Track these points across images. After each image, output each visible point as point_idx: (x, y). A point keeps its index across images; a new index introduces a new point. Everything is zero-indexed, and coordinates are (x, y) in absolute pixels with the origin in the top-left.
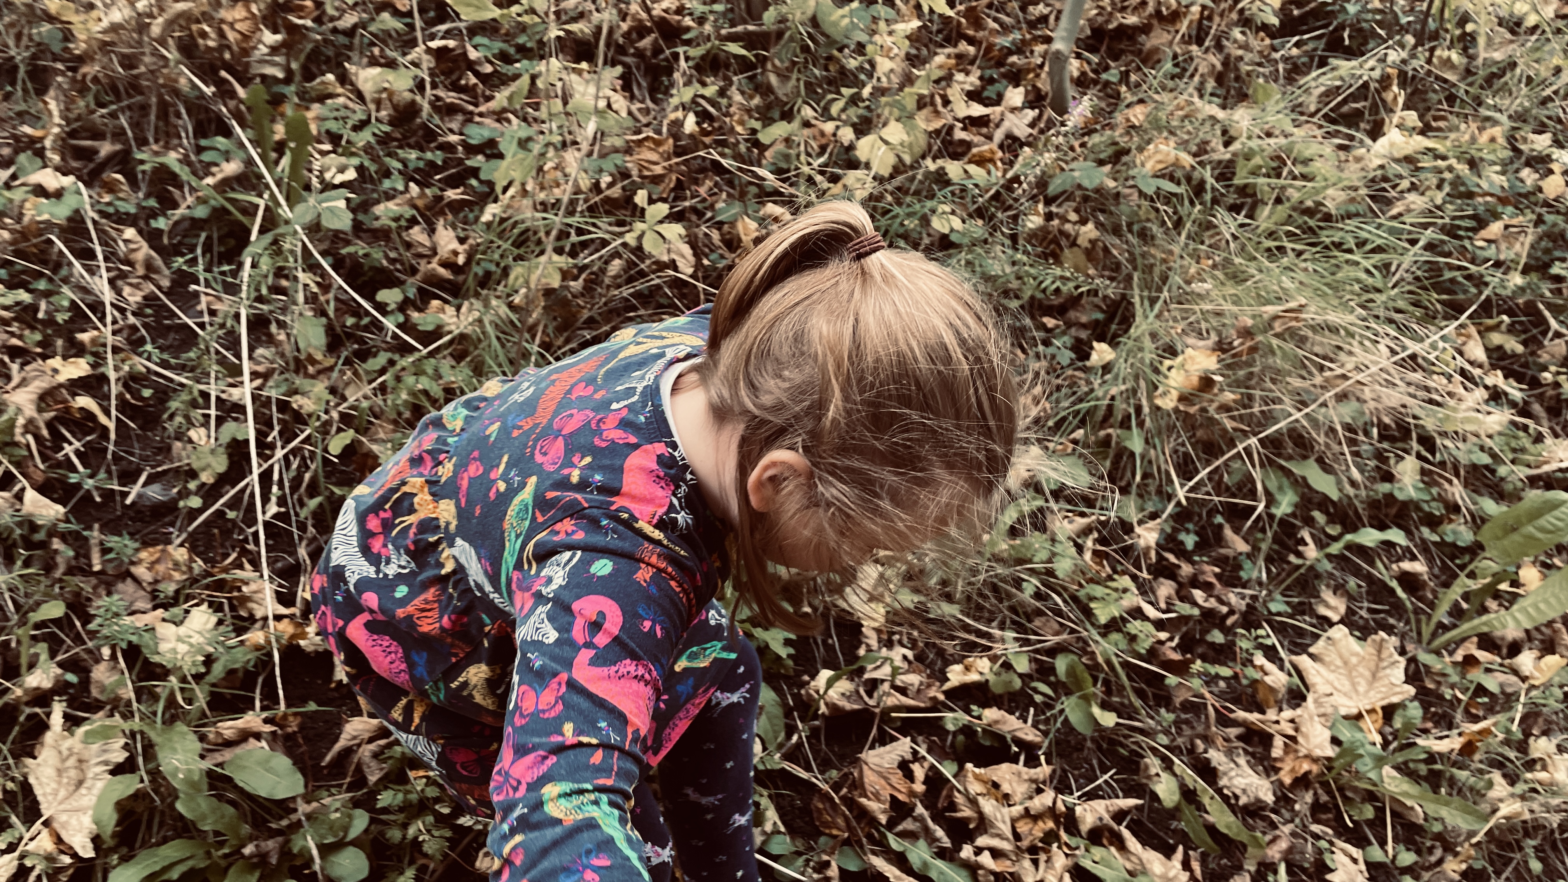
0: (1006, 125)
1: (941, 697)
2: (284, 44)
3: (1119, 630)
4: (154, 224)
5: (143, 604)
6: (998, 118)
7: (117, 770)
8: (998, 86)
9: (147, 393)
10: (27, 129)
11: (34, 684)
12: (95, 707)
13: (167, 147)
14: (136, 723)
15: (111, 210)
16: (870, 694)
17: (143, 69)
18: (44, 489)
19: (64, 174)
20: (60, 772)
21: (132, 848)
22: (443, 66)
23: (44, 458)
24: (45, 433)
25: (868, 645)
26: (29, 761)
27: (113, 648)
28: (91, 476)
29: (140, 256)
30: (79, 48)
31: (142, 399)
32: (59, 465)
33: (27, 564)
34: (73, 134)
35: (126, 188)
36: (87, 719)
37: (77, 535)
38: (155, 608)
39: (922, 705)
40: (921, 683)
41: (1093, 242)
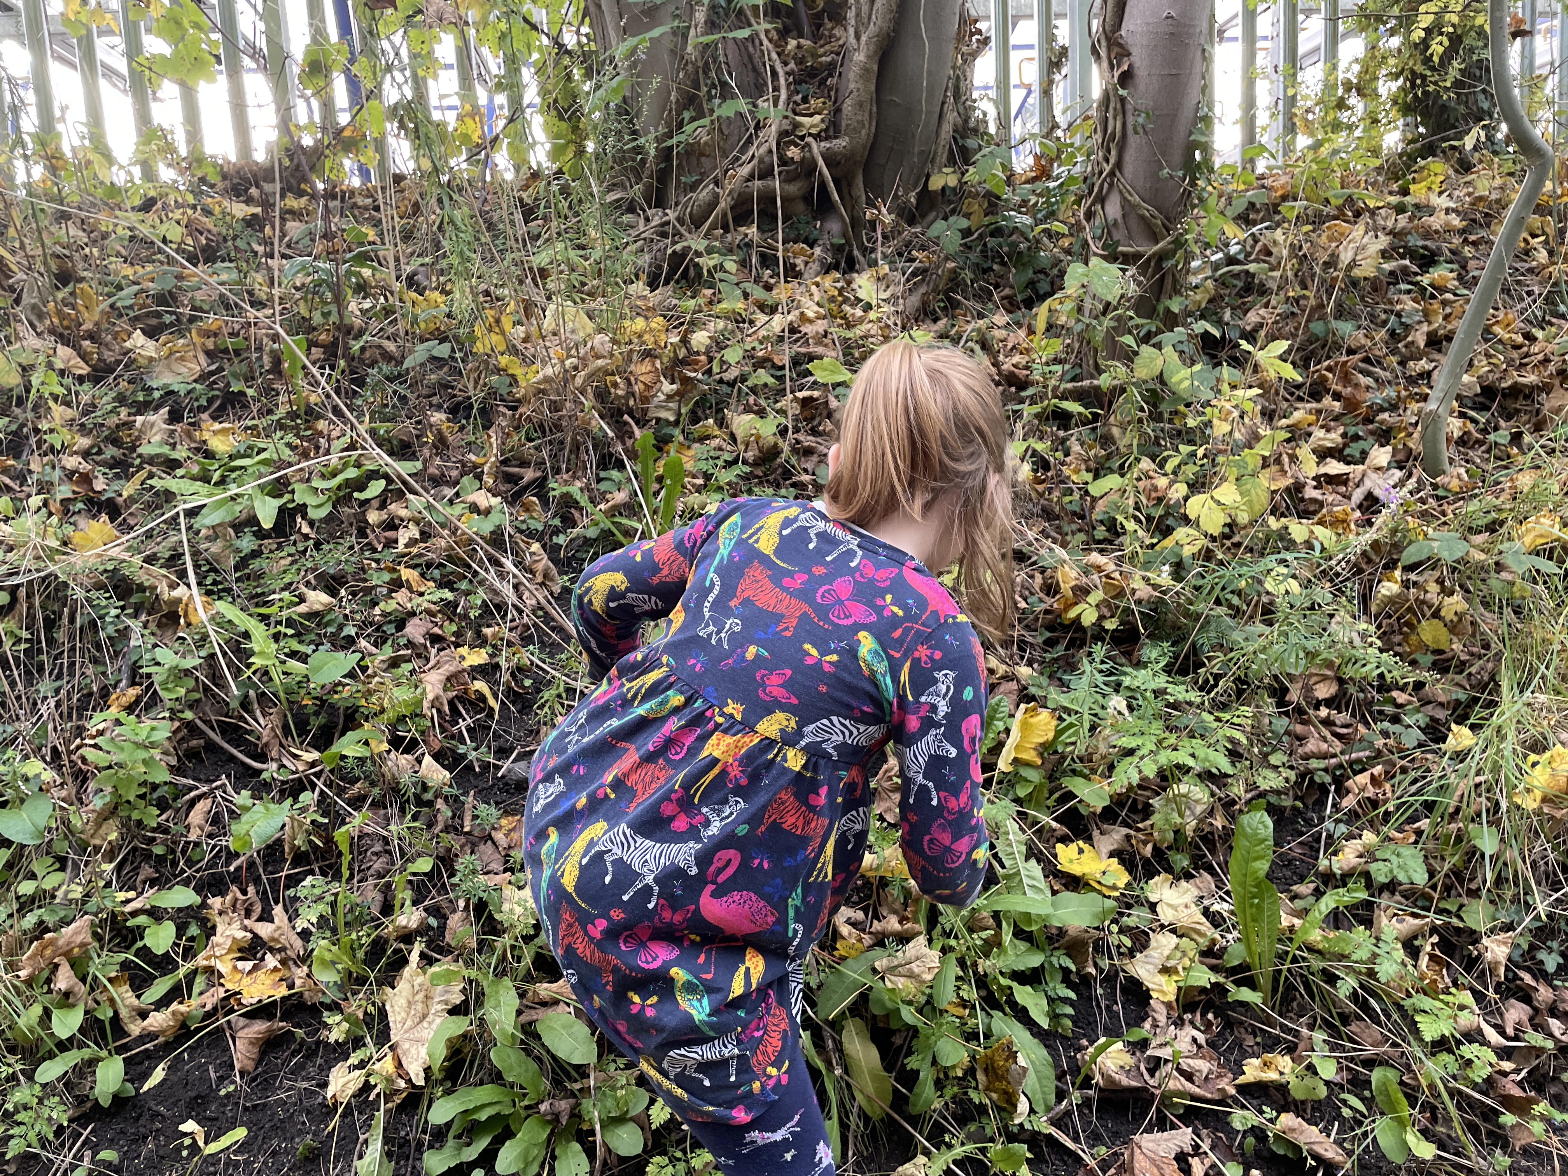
0: (1368, 484)
1: (1232, 1091)
2: (677, 393)
3: (1450, 1051)
4: (555, 539)
5: (496, 866)
6: (1359, 477)
7: (454, 1011)
8: (1361, 444)
9: (528, 683)
10: (472, 457)
11: (404, 923)
12: (445, 951)
13: (575, 477)
14: (473, 973)
15: (524, 527)
16: (1152, 1072)
17: (564, 412)
18: (438, 757)
19: (494, 495)
20: (410, 1004)
21: (454, 1084)
22: (806, 413)
23: (443, 730)
24: (446, 708)
25: (1154, 1019)
26: (388, 990)
27: (468, 901)
28: (476, 749)
29: (540, 567)
30: (519, 392)
31: (523, 687)
32: (453, 737)
33: (415, 818)
34: (505, 462)
35: (539, 508)
36: (438, 960)
37: (456, 799)
38: (505, 871)
39: (1209, 1096)
40: (1210, 1072)
41: (1460, 615)
